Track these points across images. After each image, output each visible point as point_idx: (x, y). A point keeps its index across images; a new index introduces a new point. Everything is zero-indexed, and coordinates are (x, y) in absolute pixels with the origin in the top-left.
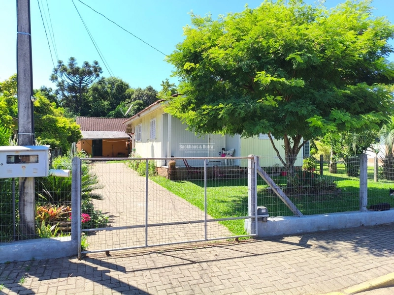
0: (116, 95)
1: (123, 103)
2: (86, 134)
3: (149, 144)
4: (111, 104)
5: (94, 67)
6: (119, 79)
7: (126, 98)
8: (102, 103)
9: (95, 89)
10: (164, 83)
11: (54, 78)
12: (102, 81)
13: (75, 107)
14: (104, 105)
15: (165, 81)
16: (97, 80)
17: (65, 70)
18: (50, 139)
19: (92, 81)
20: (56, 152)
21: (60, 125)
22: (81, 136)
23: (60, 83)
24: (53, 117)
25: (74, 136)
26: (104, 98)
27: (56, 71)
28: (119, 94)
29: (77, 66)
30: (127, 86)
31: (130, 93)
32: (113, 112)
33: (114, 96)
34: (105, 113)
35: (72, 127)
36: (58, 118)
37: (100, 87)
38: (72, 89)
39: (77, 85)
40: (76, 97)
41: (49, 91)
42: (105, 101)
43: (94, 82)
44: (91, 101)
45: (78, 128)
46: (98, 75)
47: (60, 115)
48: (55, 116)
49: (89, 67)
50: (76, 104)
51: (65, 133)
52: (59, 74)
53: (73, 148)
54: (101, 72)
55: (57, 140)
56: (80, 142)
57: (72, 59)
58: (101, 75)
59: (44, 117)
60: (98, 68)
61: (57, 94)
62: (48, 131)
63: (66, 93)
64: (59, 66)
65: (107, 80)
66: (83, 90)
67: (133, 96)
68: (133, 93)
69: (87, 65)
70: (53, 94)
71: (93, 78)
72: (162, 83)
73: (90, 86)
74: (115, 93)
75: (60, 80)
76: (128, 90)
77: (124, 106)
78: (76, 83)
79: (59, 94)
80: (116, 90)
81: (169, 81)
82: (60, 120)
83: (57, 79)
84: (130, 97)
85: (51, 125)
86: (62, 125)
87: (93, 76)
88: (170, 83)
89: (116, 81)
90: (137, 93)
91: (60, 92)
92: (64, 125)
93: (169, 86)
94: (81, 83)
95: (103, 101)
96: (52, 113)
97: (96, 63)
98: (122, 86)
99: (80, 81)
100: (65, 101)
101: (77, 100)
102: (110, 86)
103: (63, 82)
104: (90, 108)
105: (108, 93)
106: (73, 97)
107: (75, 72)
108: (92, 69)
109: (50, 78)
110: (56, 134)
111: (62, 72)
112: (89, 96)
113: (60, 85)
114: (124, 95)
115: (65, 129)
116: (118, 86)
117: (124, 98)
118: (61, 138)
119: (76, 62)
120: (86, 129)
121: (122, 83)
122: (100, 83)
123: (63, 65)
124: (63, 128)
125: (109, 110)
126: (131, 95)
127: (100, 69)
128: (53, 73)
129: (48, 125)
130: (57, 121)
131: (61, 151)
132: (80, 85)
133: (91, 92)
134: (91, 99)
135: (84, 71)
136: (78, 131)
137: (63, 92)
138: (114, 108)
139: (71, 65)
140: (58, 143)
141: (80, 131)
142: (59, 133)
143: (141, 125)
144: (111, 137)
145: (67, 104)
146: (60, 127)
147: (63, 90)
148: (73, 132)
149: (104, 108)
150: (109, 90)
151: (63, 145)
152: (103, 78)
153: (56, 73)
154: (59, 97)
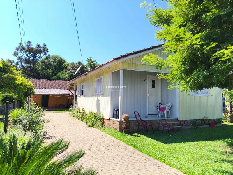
0: (57, 66)
1: (62, 71)
2: (37, 91)
3: (94, 99)
4: (53, 72)
5: (43, 48)
6: (59, 56)
7: (64, 68)
8: (48, 71)
9: (43, 62)
10: (88, 59)
11: (15, 54)
12: (48, 57)
13: (29, 74)
14: (49, 73)
15: (89, 58)
16: (45, 56)
17: (24, 49)
18: (9, 93)
19: (41, 57)
20: (14, 104)
21: (18, 82)
22: (34, 92)
23: (20, 57)
24: (13, 76)
25: (29, 92)
26: (49, 68)
27: (17, 49)
28: (59, 66)
29: (32, 46)
30: (64, 61)
31: (67, 65)
32: (55, 77)
33: (55, 67)
34: (50, 77)
35: (28, 85)
36: (17, 77)
37: (46, 61)
38: (27, 61)
39: (31, 59)
40: (30, 67)
41: (12, 63)
42: (49, 70)
43: (43, 57)
44: (40, 70)
45: (32, 86)
46: (46, 53)
47: (19, 75)
48: (15, 75)
49: (40, 47)
50: (30, 71)
51: (22, 89)
52: (19, 51)
53: (28, 101)
54: (48, 52)
55: (15, 94)
56: (32, 96)
57: (29, 42)
58: (48, 53)
59: (6, 76)
60: (46, 49)
61: (17, 65)
62: (8, 87)
63: (23, 64)
64: (20, 46)
65: (52, 57)
66: (35, 62)
67: (69, 67)
68: (68, 66)
69: (38, 46)
70: (15, 65)
71: (42, 55)
72: (87, 60)
73: (40, 60)
74: (56, 65)
75: (20, 55)
76: (65, 63)
77: (63, 74)
78: (31, 58)
79: (18, 64)
80: (57, 63)
81: (91, 58)
82: (19, 78)
83: (18, 54)
84: (66, 68)
85: (11, 83)
86: (20, 83)
87: (42, 53)
88: (92, 60)
89: (57, 57)
90: (71, 65)
91: (20, 63)
92: (22, 82)
93: (92, 61)
94: (34, 58)
95: (48, 70)
96: (12, 72)
97: (45, 45)
98: (61, 61)
99: (33, 56)
100: (23, 69)
101: (30, 69)
102: (53, 60)
103: (22, 57)
104: (39, 74)
105: (52, 65)
106: (28, 67)
107: (30, 50)
108: (41, 49)
109: (13, 54)
110: (15, 89)
111: (21, 50)
112: (39, 66)
113: (20, 58)
114: (63, 67)
115: (23, 86)
116: (59, 60)
117: (62, 69)
118: (18, 93)
119: (32, 44)
120: (37, 87)
121: (61, 59)
122: (47, 58)
123: (22, 46)
124: (21, 84)
125: (52, 76)
126: (67, 67)
127: (47, 49)
128: (15, 51)
129: (9, 82)
130: (16, 79)
131: (18, 104)
132: (33, 59)
133: (40, 64)
134: (40, 68)
135: (36, 50)
136: (32, 89)
137: (21, 64)
138: (55, 75)
139: (28, 46)
140: (15, 96)
141: (34, 88)
142: (17, 89)
143: (84, 83)
144: (56, 93)
145: (23, 71)
146: (18, 84)
147: (21, 62)
148: (28, 89)
149: (49, 75)
150: (52, 63)
151: (20, 98)
152: (49, 55)
153: (18, 51)
154: (18, 67)
